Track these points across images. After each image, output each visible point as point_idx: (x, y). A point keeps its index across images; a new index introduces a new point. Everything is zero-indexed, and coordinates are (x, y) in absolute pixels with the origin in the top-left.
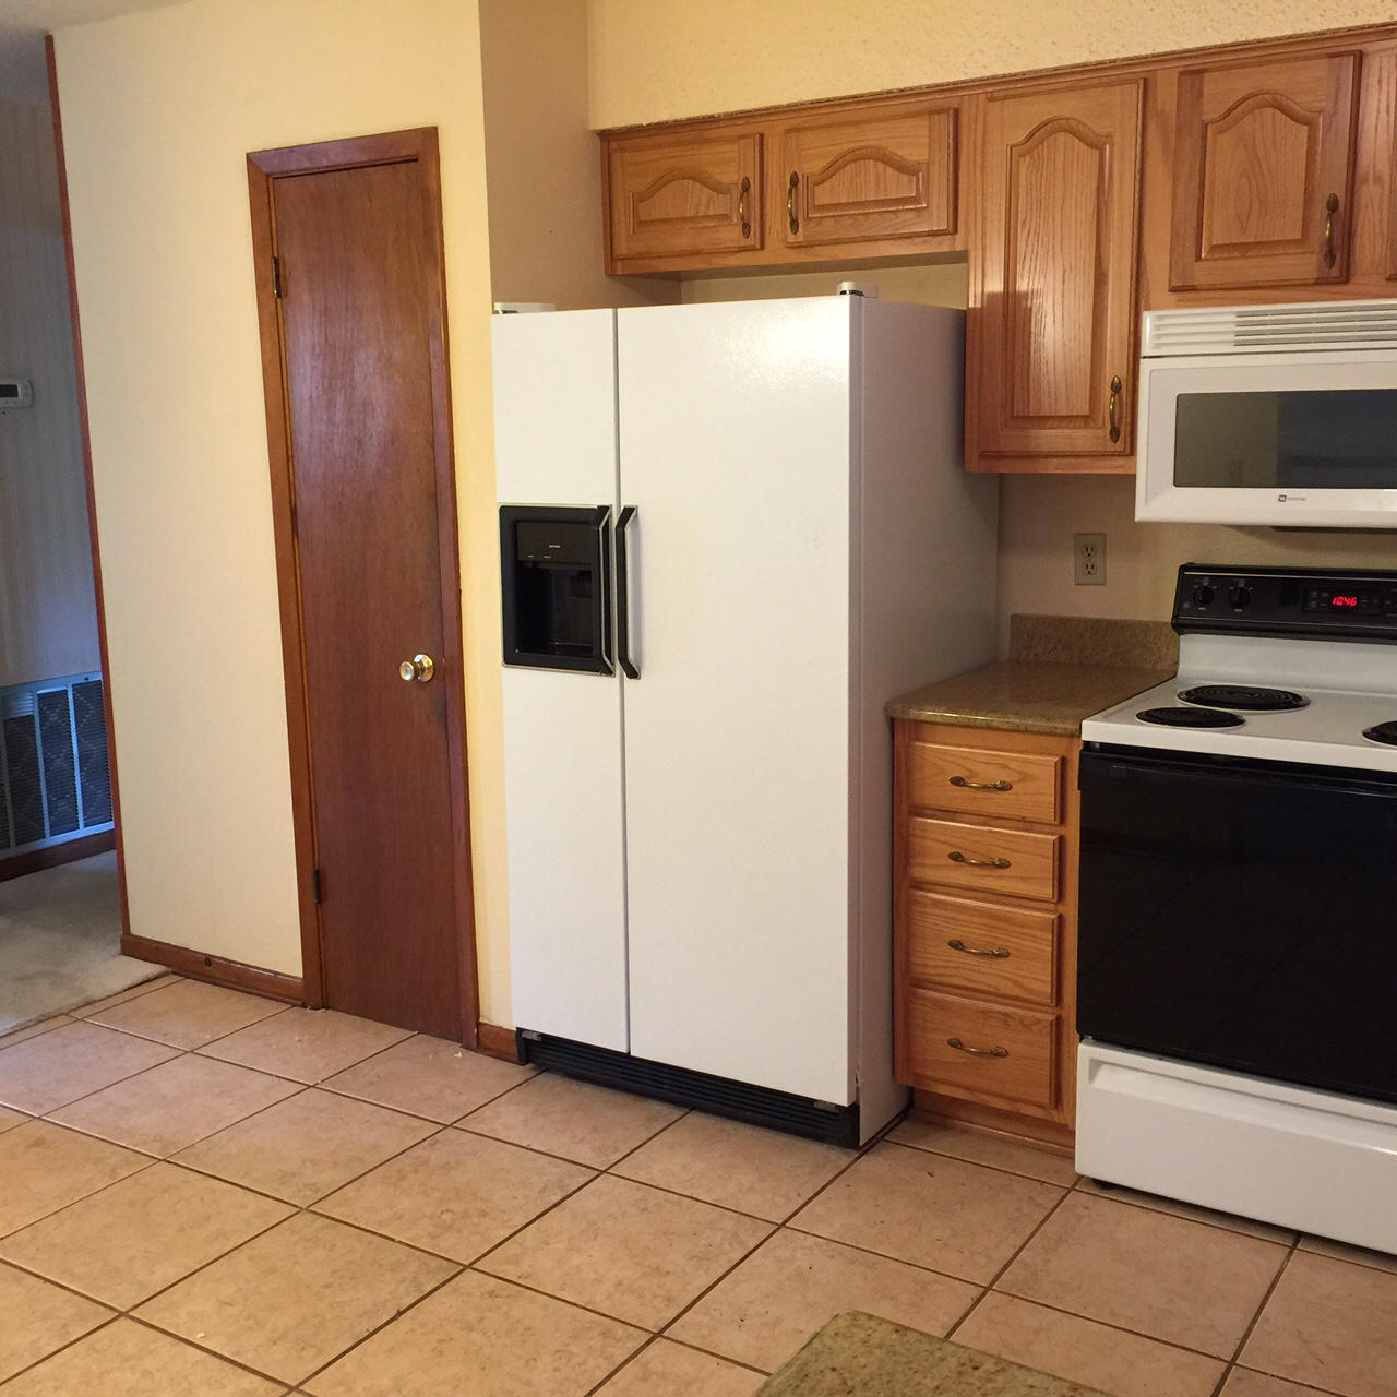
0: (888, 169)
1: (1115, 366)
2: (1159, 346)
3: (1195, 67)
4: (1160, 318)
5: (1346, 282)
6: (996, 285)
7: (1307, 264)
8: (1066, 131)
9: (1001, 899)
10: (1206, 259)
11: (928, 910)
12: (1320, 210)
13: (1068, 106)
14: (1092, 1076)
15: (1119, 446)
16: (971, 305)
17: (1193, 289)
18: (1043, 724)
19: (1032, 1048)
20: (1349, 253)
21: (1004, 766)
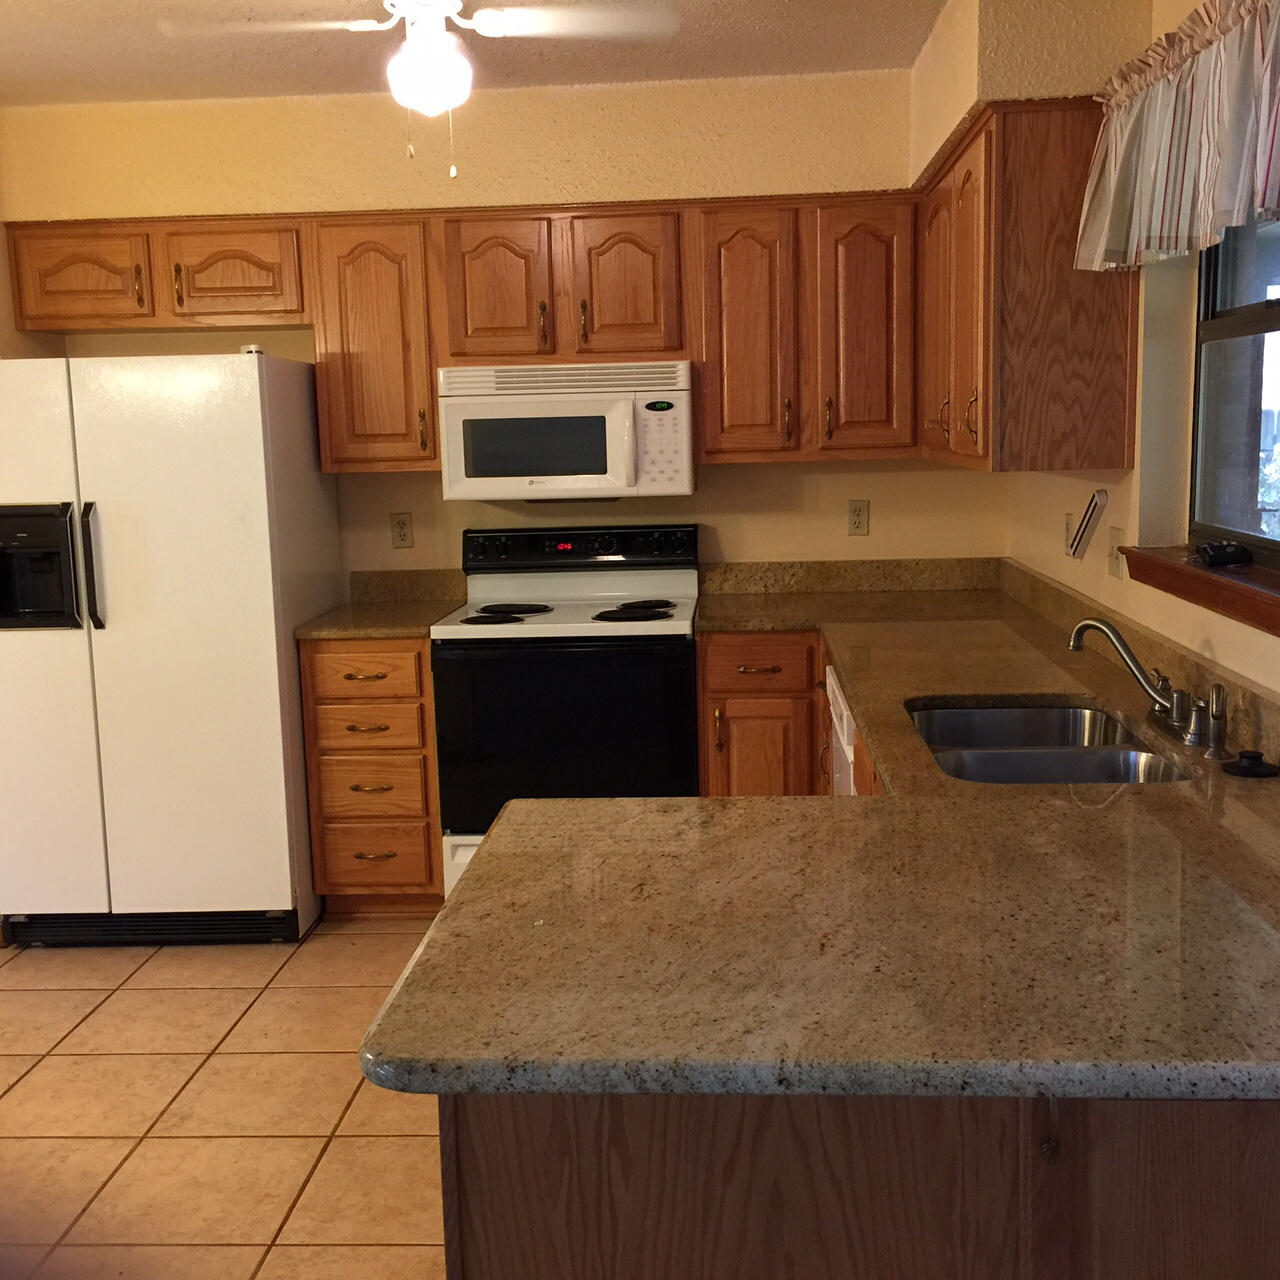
0: (251, 266)
1: (420, 402)
2: (450, 389)
3: (456, 218)
4: (449, 372)
5: (554, 353)
6: (334, 347)
7: (532, 342)
8: (376, 251)
9: (383, 752)
10: (471, 337)
11: (334, 768)
12: (536, 310)
13: (376, 235)
14: (453, 854)
15: (427, 453)
16: (318, 361)
17: (465, 354)
18: (405, 632)
19: (410, 848)
20: (554, 335)
21: (380, 663)
